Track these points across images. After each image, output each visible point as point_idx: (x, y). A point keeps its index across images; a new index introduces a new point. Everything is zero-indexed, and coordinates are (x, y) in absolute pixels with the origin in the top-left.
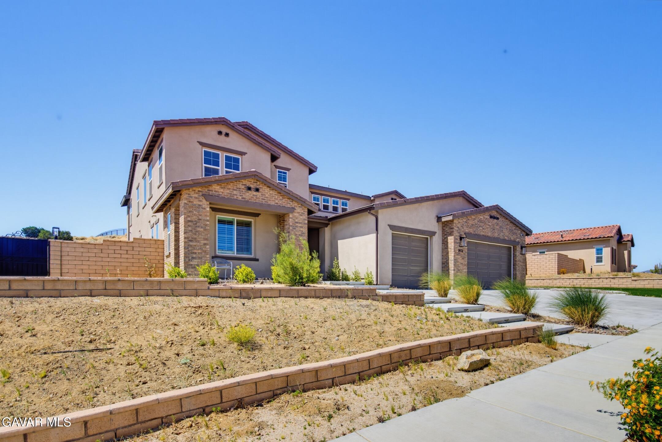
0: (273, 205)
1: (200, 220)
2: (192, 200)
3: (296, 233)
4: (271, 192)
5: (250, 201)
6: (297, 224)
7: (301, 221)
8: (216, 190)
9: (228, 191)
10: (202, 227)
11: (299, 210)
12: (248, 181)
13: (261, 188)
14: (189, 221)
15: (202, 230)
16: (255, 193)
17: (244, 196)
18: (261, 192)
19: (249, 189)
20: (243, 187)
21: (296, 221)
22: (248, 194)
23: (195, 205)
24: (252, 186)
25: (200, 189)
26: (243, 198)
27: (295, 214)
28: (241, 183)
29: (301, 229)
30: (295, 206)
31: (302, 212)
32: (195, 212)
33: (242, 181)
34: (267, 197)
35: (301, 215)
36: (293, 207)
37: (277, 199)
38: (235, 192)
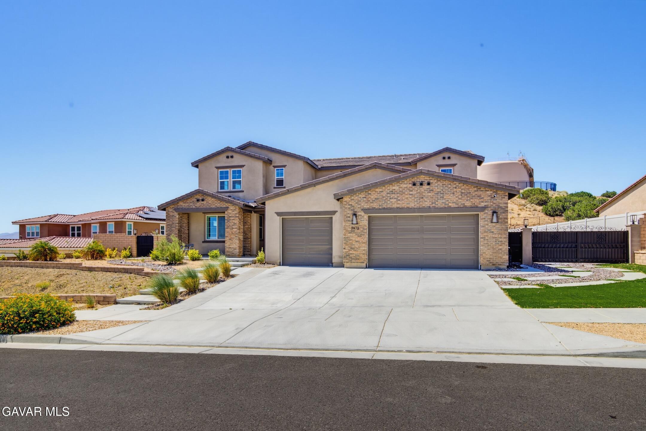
0: (214, 208)
1: (173, 223)
2: (169, 213)
3: (230, 224)
4: (213, 199)
5: (200, 208)
6: (230, 218)
7: (233, 216)
8: (181, 205)
9: (187, 204)
10: (174, 228)
11: (232, 207)
12: (198, 196)
13: (206, 198)
14: (168, 225)
15: (174, 229)
16: (202, 202)
17: (196, 205)
18: (206, 201)
19: (198, 200)
20: (196, 200)
21: (230, 215)
22: (198, 204)
23: (171, 215)
24: (201, 198)
25: (173, 206)
26: (195, 207)
27: (229, 211)
28: (194, 198)
29: (234, 221)
30: (229, 206)
31: (234, 209)
32: (171, 220)
33: (195, 196)
34: (210, 203)
35: (233, 211)
36: (228, 206)
37: (216, 203)
38: (191, 204)
